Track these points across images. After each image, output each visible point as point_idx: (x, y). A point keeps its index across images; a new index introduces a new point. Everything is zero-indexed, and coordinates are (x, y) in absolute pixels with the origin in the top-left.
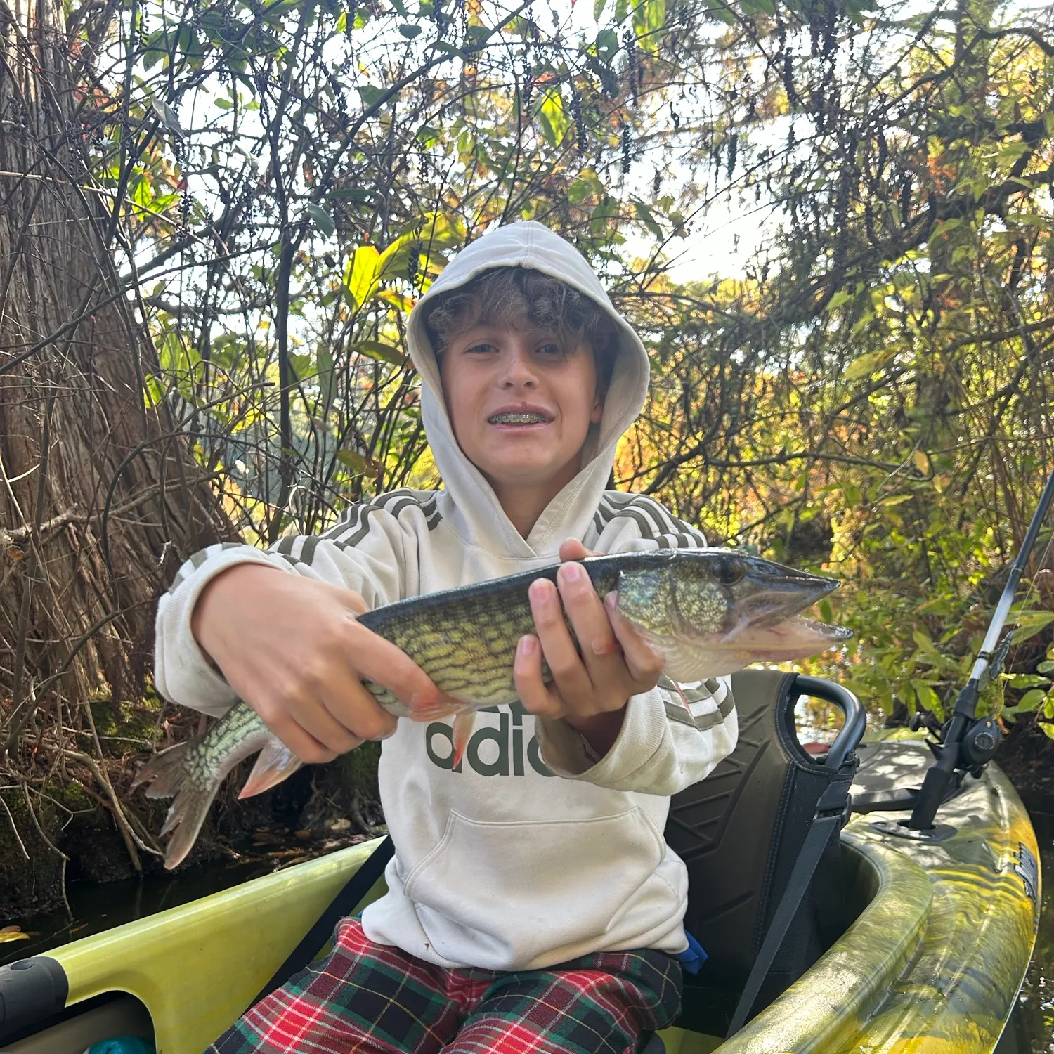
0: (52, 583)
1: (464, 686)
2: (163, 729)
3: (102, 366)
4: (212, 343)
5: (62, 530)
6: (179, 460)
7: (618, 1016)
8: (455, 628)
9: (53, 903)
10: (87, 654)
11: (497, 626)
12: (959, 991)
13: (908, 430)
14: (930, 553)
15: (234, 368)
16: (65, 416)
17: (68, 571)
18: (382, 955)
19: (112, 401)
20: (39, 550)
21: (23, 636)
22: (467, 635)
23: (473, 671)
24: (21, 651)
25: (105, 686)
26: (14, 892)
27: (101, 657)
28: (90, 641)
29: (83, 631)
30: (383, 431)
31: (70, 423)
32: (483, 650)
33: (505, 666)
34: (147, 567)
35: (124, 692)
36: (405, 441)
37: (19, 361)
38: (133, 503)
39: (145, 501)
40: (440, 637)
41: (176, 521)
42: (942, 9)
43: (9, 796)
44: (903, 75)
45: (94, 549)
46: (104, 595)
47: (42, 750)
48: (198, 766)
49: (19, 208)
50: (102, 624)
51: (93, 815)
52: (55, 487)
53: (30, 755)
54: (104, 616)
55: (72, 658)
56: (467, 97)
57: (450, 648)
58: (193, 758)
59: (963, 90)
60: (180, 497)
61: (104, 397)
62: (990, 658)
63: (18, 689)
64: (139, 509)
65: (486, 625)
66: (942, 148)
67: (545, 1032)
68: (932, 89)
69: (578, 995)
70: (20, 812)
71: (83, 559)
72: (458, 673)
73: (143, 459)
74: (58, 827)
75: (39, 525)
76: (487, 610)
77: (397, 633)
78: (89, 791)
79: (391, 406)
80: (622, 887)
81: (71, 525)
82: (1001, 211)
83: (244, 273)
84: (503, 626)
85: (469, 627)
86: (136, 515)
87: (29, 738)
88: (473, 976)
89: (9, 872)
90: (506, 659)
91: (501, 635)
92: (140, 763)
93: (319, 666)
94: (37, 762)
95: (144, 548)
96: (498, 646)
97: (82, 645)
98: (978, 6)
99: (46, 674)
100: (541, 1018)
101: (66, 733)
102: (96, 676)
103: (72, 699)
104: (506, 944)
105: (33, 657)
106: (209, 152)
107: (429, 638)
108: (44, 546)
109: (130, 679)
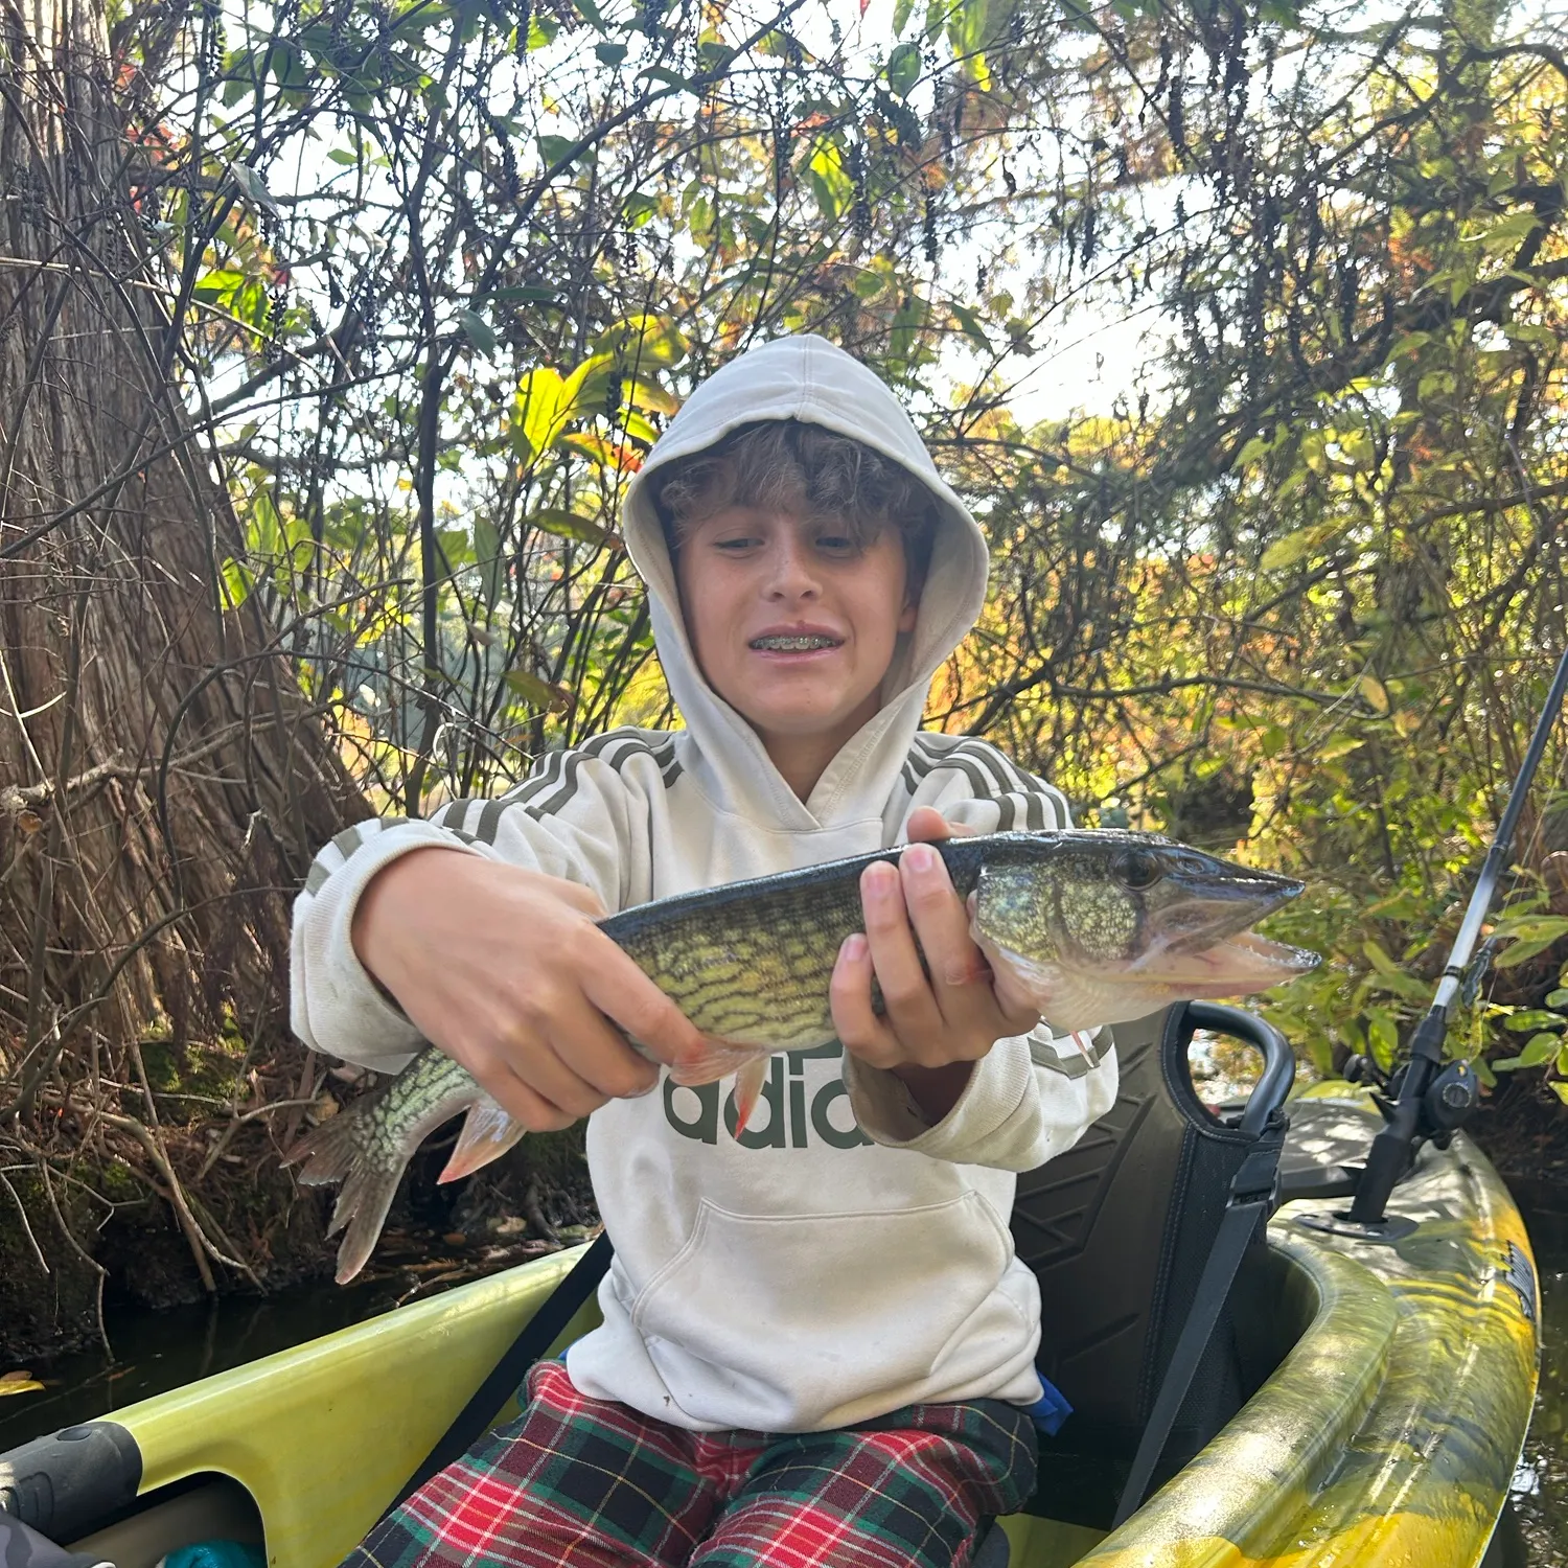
0: (84, 865)
1: (755, 1023)
2: (249, 1082)
3: (162, 545)
4: (327, 512)
5: (100, 789)
6: (273, 687)
7: (949, 1495)
8: (743, 940)
9: (86, 1336)
10: (137, 972)
11: (803, 937)
12: (1444, 1450)
13: (1358, 644)
14: (1391, 827)
15: (359, 550)
16: (107, 619)
17: (108, 851)
18: (601, 1414)
19: (177, 597)
20: (65, 818)
21: (42, 945)
22: (760, 950)
23: (768, 1002)
24: (38, 966)
25: (163, 1019)
26: (28, 1321)
27: (157, 975)
28: (142, 954)
29: (132, 938)
30: (576, 643)
31: (113, 632)
32: (782, 971)
33: (813, 995)
34: (228, 844)
35: (191, 1028)
36: (610, 658)
37: (34, 538)
38: (205, 749)
39: (222, 746)
40: (721, 951)
41: (270, 775)
42: (1414, 14)
43: (20, 1180)
44: (1356, 114)
45: (148, 817)
46: (163, 885)
47: (69, 1113)
48: (374, 1137)
49: (38, 312)
50: (159, 928)
51: (144, 1209)
52: (90, 724)
53: (51, 1119)
54: (163, 916)
55: (114, 977)
56: (704, 147)
57: (735, 968)
58: (366, 1126)
59: (1444, 135)
60: (275, 738)
61: (163, 592)
62: (1462, 976)
63: (33, 1024)
64: (216, 757)
65: (788, 935)
66: (1410, 224)
67: (849, 1517)
68: (1398, 135)
69: (892, 1465)
70: (36, 1204)
71: (132, 831)
72: (746, 1005)
73: (222, 683)
74: (92, 1226)
75: (64, 780)
76: (788, 913)
77: (659, 946)
78: (138, 1173)
79: (589, 606)
80: (953, 1309)
81: (113, 781)
82: (1499, 317)
83: (374, 409)
84: (811, 939)
85: (763, 939)
86: (211, 768)
87: (50, 1095)
88: (736, 1442)
89: (21, 1291)
90: (815, 985)
91: (809, 950)
92: (214, 1133)
93: (544, 994)
94: (62, 1131)
95: (223, 817)
96: (805, 966)
97: (129, 958)
98: (1469, 12)
99: (76, 1000)
100: (842, 1498)
101: (105, 1088)
102: (150, 1004)
103: (115, 1038)
104: (783, 1393)
105: (58, 976)
106: (322, 229)
107: (706, 954)
108: (73, 812)
109: (200, 1008)
